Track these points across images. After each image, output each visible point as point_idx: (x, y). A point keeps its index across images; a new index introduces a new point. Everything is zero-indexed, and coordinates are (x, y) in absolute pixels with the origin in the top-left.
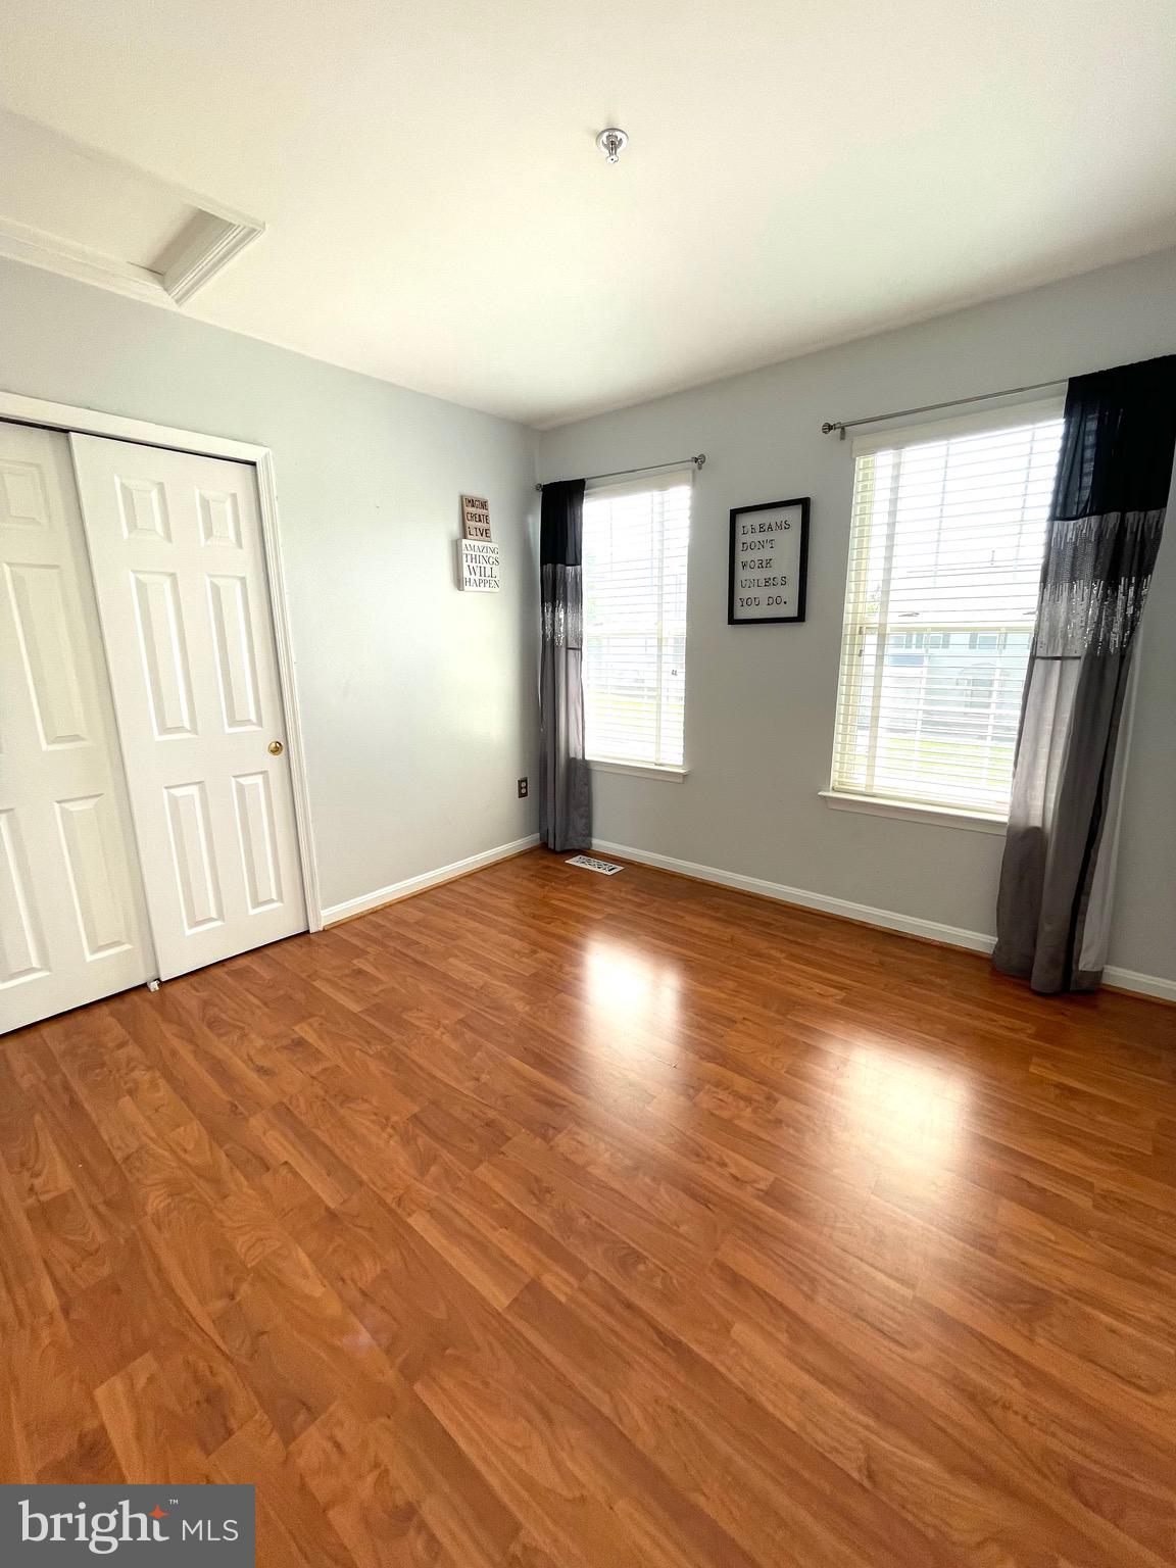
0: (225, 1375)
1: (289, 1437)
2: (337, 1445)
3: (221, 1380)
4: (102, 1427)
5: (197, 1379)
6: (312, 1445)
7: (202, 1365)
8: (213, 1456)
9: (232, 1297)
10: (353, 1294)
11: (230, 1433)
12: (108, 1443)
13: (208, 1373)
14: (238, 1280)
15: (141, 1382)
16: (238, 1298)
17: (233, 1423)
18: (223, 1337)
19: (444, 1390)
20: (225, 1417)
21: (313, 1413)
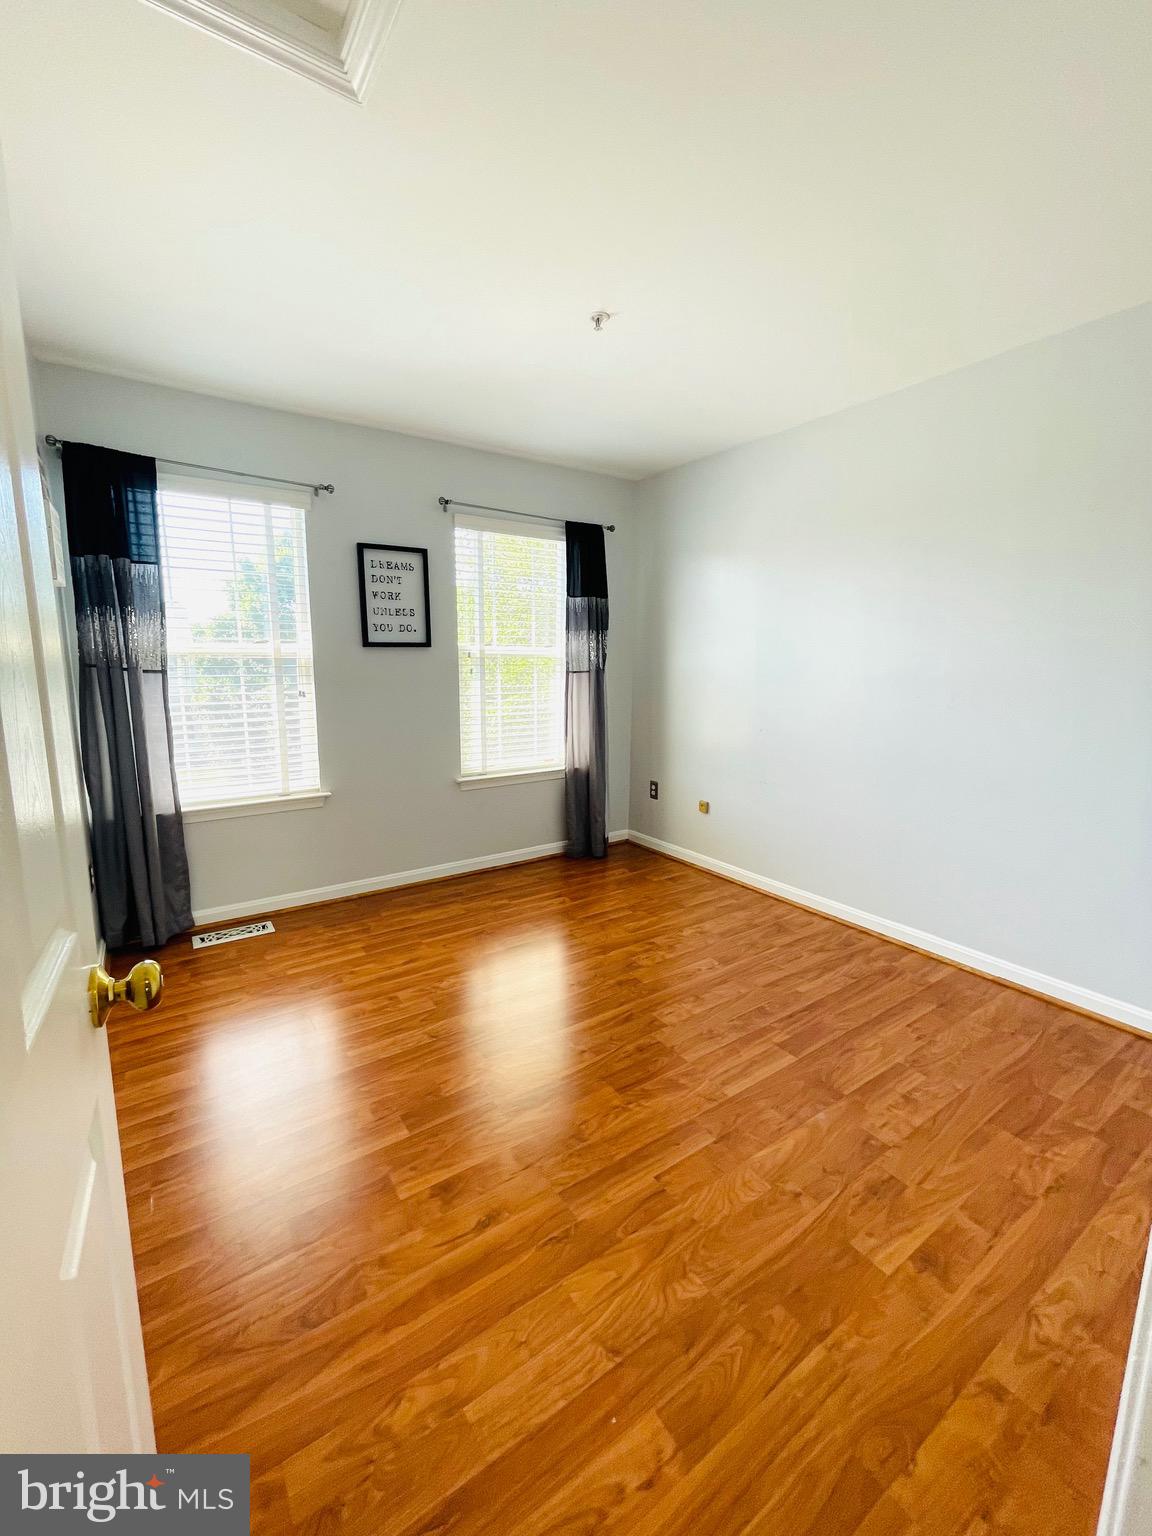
0: (858, 1186)
1: (884, 1147)
2: (884, 1125)
3: (861, 1189)
4: (911, 1258)
5: (864, 1202)
6: (886, 1136)
7: (854, 1202)
8: (907, 1183)
9: (798, 1195)
10: (792, 1123)
11: (892, 1177)
12: (919, 1250)
13: (858, 1198)
14: (783, 1193)
15: (872, 1242)
16: (799, 1190)
17: (886, 1176)
18: (831, 1194)
19: (845, 1084)
20: (883, 1182)
21: (870, 1137)
